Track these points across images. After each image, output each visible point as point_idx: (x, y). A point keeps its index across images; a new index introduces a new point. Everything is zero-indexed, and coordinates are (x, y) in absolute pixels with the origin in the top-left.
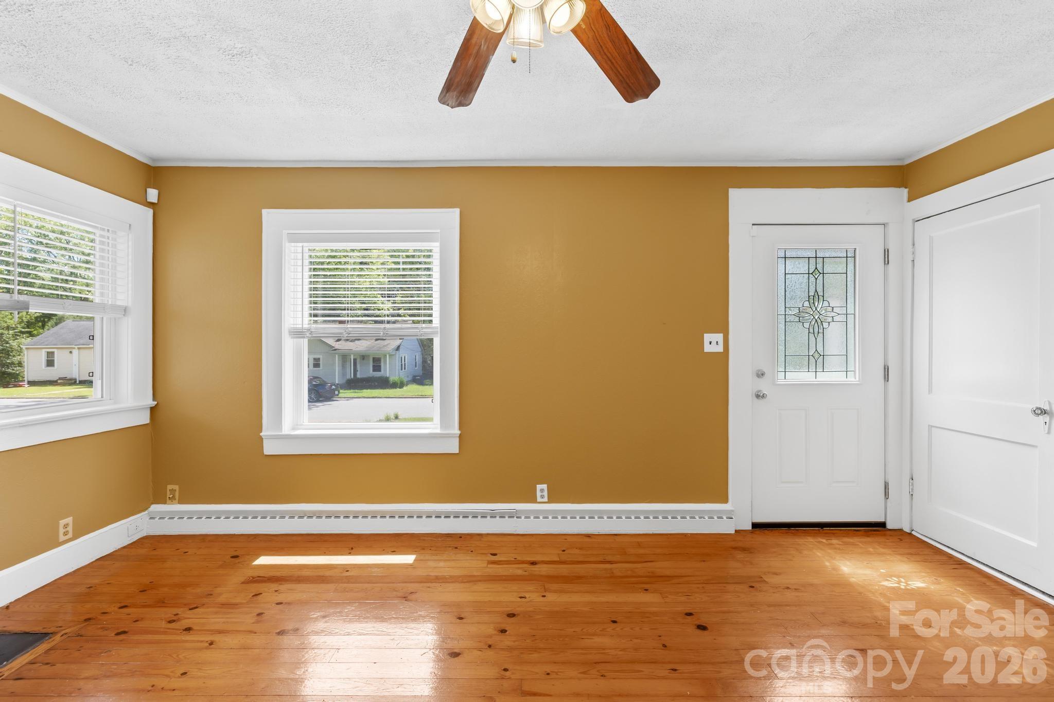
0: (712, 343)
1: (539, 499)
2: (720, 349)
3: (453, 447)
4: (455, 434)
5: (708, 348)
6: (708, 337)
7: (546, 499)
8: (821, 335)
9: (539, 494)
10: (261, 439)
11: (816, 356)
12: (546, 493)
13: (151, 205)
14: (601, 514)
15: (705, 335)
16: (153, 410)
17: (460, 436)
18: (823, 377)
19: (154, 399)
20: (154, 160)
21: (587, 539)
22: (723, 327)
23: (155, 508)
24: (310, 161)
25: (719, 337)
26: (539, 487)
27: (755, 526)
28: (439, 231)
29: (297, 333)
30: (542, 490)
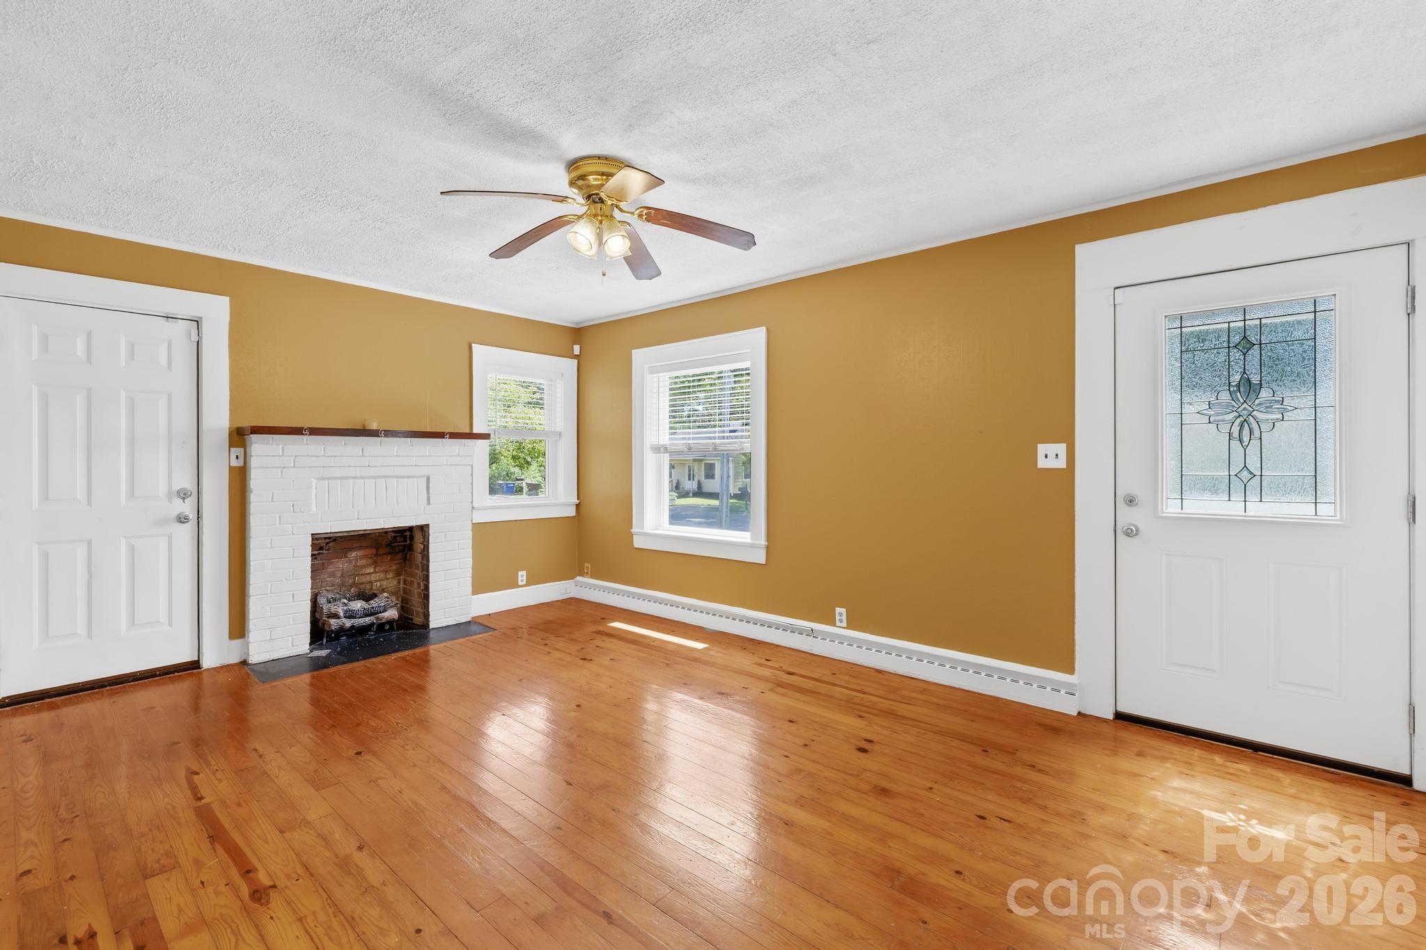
0: (1050, 456)
1: (838, 624)
2: (1061, 463)
3: (760, 558)
4: (762, 545)
5: (1042, 463)
6: (1042, 448)
7: (844, 624)
8: (1255, 443)
9: (838, 617)
10: (632, 535)
11: (1245, 475)
12: (844, 618)
13: (577, 357)
14: (899, 652)
15: (1040, 446)
16: (578, 506)
17: (768, 548)
18: (1256, 509)
19: (578, 499)
20: (578, 323)
21: (876, 674)
22: (1066, 435)
23: (579, 579)
24: (660, 305)
25: (1061, 448)
26: (838, 610)
27: (1119, 716)
28: (749, 351)
29: (657, 449)
30: (841, 614)
